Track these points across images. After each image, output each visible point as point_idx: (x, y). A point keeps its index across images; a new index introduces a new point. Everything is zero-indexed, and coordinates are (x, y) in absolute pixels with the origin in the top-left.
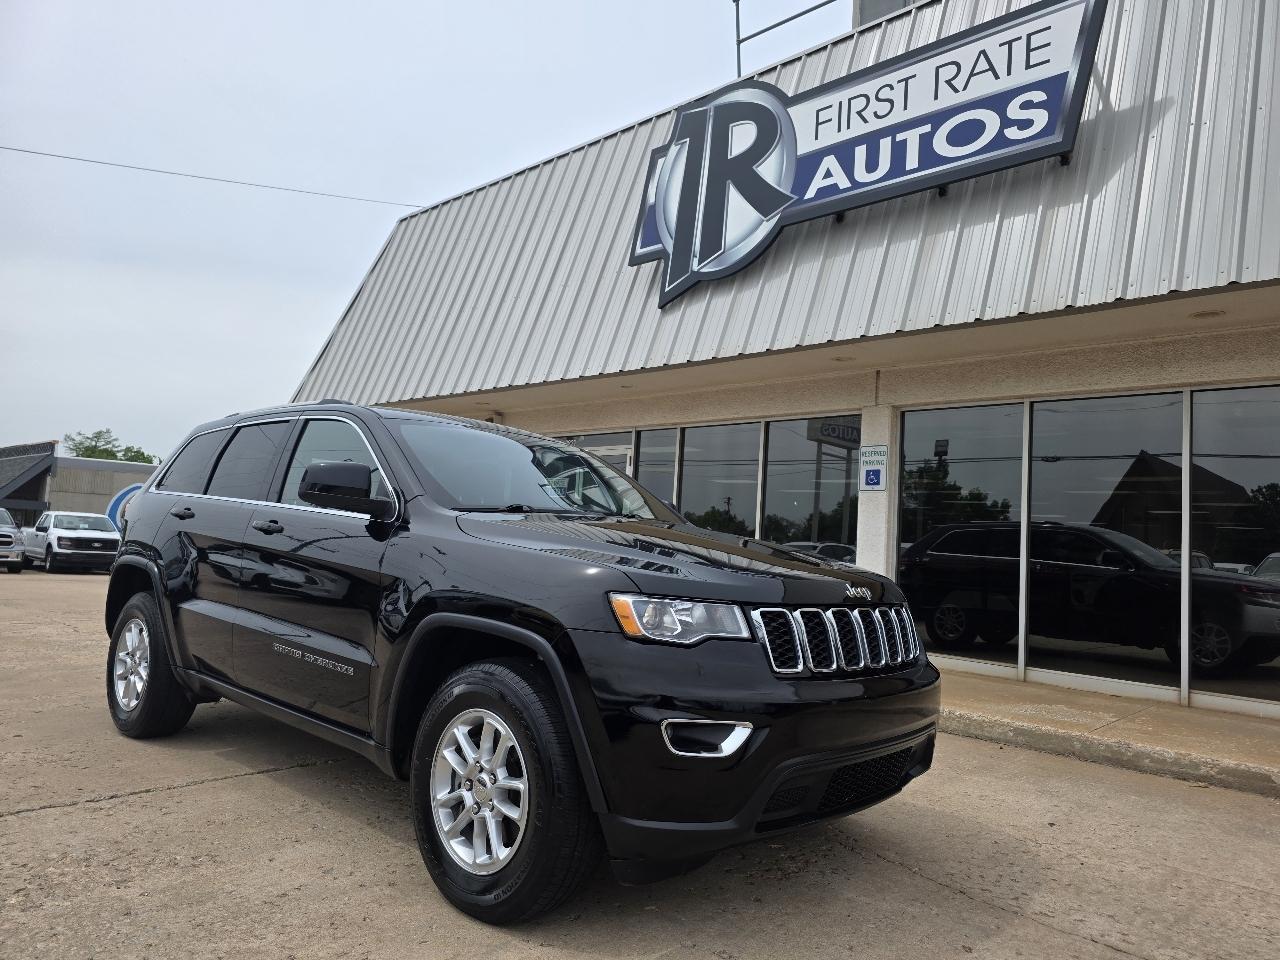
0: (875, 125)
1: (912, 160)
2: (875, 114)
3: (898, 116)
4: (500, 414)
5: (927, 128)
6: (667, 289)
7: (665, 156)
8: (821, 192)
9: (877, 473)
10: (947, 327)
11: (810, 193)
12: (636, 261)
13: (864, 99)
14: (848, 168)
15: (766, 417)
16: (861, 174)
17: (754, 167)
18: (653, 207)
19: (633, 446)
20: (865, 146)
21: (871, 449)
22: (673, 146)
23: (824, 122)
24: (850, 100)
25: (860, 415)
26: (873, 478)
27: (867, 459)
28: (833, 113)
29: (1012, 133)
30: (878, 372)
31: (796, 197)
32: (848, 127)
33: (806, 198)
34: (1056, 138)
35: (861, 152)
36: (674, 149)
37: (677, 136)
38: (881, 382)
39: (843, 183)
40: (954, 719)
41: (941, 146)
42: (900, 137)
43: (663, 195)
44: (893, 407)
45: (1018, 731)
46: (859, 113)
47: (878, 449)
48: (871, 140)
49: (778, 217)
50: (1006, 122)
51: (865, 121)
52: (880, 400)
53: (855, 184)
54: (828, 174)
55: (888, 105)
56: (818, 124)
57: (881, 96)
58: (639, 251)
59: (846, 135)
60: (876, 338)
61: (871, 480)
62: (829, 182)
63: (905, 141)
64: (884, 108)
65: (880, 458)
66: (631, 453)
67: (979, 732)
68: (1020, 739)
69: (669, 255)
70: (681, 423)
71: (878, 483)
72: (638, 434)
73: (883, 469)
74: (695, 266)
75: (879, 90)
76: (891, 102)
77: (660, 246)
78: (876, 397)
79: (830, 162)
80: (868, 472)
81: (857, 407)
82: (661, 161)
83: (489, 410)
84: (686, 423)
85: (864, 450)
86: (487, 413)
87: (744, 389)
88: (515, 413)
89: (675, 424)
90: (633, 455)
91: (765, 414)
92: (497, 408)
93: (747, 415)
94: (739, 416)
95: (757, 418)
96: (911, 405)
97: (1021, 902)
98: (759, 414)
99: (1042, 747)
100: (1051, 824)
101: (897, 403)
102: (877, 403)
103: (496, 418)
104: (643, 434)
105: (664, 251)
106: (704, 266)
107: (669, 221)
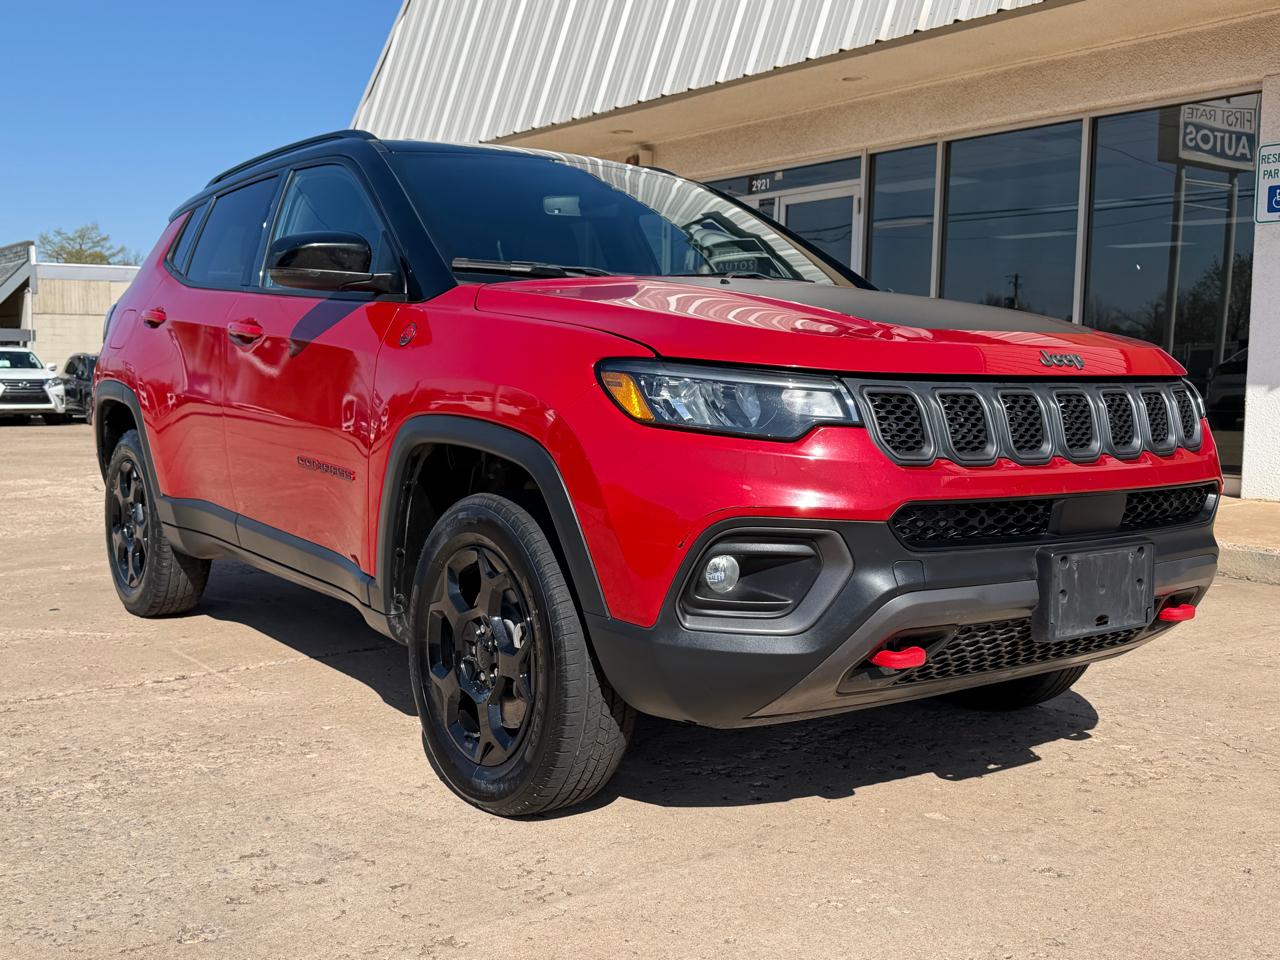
4: (648, 147)
15: (1096, 109)
19: (863, 180)
21: (1277, 149)
25: (1261, 91)
27: (1270, 168)
66: (856, 188)
70: (945, 135)
72: (873, 158)
80: (1272, 190)
81: (1255, 77)
83: (632, 143)
84: (951, 134)
85: (1264, 152)
86: (628, 148)
87: (1053, 64)
88: (671, 144)
89: (935, 137)
90: (863, 197)
91: (1091, 104)
92: (643, 138)
93: (1058, 109)
94: (1045, 112)
95: (1076, 113)
98: (1078, 107)
103: (643, 155)
104: (880, 162)
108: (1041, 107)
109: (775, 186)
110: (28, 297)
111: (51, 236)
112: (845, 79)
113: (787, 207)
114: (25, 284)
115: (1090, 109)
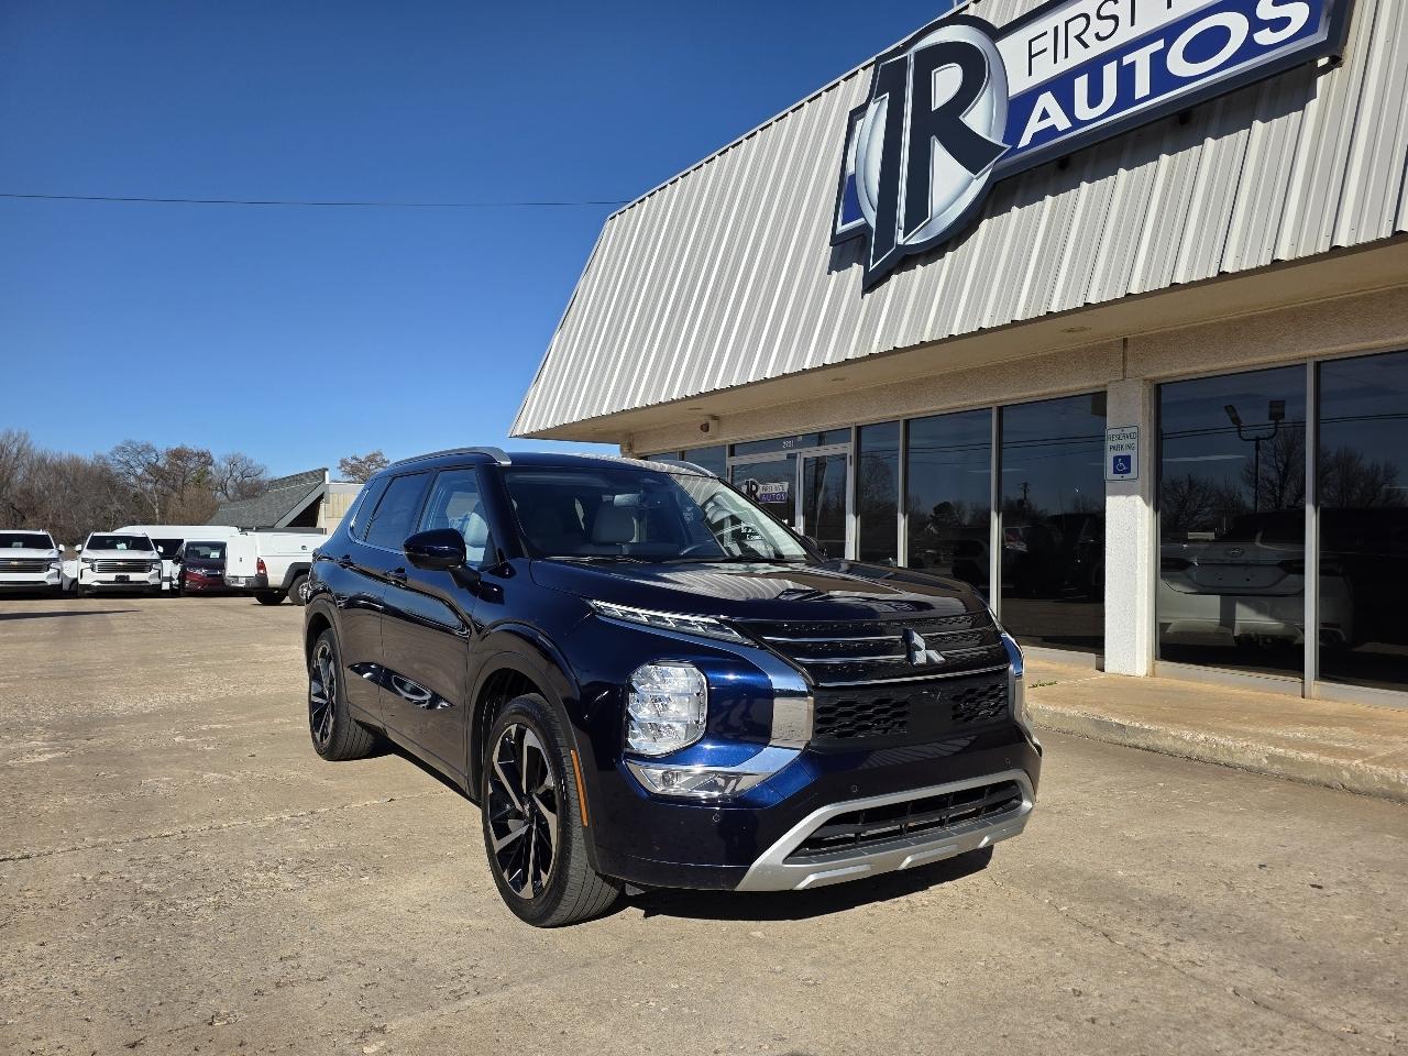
0: (1097, 49)
1: (1142, 86)
2: (1097, 35)
3: (1125, 34)
4: (715, 418)
5: (1160, 45)
6: (871, 269)
7: (863, 116)
8: (1038, 137)
9: (1127, 460)
10: (1185, 284)
11: (1025, 140)
13: (1083, 20)
14: (1067, 105)
15: (1002, 401)
16: (1083, 111)
17: (961, 118)
18: (853, 177)
19: (852, 443)
20: (1086, 76)
21: (1118, 432)
22: (872, 103)
23: (1036, 55)
24: (1067, 23)
25: (1106, 392)
26: (1123, 464)
27: (1114, 444)
28: (1048, 41)
29: (1264, 37)
30: (1125, 340)
31: (1010, 147)
32: (1066, 56)
33: (1020, 146)
34: (1320, 36)
35: (1081, 85)
36: (873, 107)
37: (875, 93)
38: (1129, 352)
39: (1062, 123)
40: (1198, 744)
41: (1177, 64)
42: (1127, 60)
43: (862, 161)
44: (1151, 380)
45: (1272, 758)
46: (1078, 37)
47: (1127, 431)
48: (1093, 68)
49: (989, 172)
50: (1256, 25)
51: (1086, 46)
52: (1128, 373)
53: (1077, 123)
54: (1045, 115)
55: (1112, 22)
56: (1031, 57)
57: (1103, 13)
58: (841, 228)
59: (1064, 65)
60: (1104, 304)
61: (1121, 468)
62: (1046, 124)
63: (1133, 64)
64: (1105, 27)
65: (1129, 441)
66: (849, 448)
67: (1227, 759)
68: (1277, 768)
69: (870, 229)
70: (904, 415)
71: (1128, 471)
72: (859, 429)
73: (1133, 454)
74: (900, 239)
75: (1101, 6)
76: (1115, 18)
77: (863, 219)
78: (1124, 371)
79: (1046, 101)
80: (1116, 459)
81: (1102, 383)
82: (859, 123)
83: (704, 415)
84: (909, 415)
85: (1110, 433)
86: (702, 419)
87: (971, 371)
88: (731, 416)
89: (898, 417)
90: (853, 454)
91: (997, 398)
92: (712, 413)
93: (976, 401)
94: (968, 402)
95: (987, 403)
96: (1166, 377)
97: (1172, 947)
98: (988, 399)
99: (1304, 776)
100: (1261, 866)
101: (1148, 376)
102: (1124, 377)
103: (712, 424)
104: (863, 431)
105: (866, 226)
106: (910, 238)
107: (870, 192)
108: (965, 399)
109: (797, 445)
110: (322, 505)
111: (349, 461)
112: (833, 381)
113: (806, 459)
114: (321, 497)
115: (996, 402)
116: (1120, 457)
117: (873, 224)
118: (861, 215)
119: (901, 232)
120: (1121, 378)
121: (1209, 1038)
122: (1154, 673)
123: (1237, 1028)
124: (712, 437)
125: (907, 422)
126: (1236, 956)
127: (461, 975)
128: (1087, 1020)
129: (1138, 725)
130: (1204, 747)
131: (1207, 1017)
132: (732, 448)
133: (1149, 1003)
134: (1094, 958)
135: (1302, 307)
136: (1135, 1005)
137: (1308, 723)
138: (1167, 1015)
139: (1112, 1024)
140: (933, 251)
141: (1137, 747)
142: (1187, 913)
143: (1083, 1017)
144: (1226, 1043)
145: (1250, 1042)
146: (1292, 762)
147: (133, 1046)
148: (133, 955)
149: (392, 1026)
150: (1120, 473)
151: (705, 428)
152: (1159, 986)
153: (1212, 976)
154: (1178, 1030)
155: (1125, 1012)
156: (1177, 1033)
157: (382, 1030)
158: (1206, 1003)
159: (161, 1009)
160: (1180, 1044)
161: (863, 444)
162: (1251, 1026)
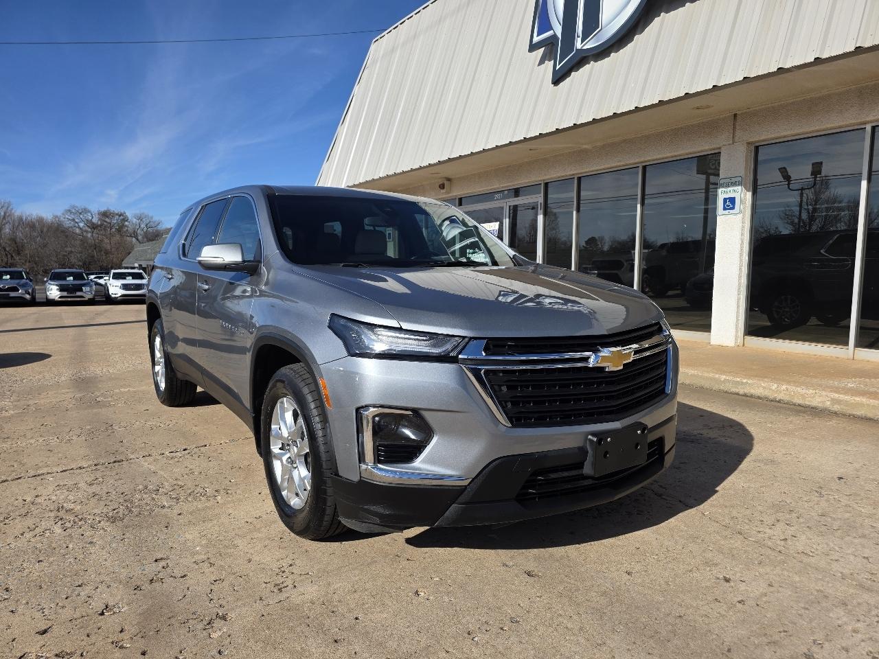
4: (449, 180)
6: (558, 68)
9: (732, 200)
10: (788, 69)
12: (533, 47)
15: (646, 162)
18: (545, 1)
19: (542, 195)
21: (728, 181)
25: (720, 153)
26: (730, 203)
27: (725, 189)
30: (735, 115)
38: (738, 123)
40: (781, 392)
44: (748, 143)
45: (834, 401)
47: (733, 180)
52: (736, 139)
58: (536, 39)
60: (726, 86)
61: (728, 206)
65: (735, 188)
66: (541, 200)
67: (800, 402)
68: (836, 408)
69: (558, 39)
70: (579, 174)
71: (733, 208)
72: (546, 185)
73: (737, 197)
74: (579, 44)
77: (552, 32)
78: (734, 136)
80: (725, 200)
81: (718, 146)
83: (441, 178)
84: (581, 173)
85: (722, 182)
86: (440, 180)
87: (625, 141)
88: (459, 178)
89: (573, 175)
90: (542, 202)
91: (642, 160)
92: (446, 176)
93: (628, 162)
94: (623, 163)
95: (636, 163)
96: (763, 141)
97: (789, 542)
98: (637, 160)
99: (854, 413)
100: (840, 478)
101: (751, 140)
102: (734, 142)
103: (446, 183)
104: (550, 185)
105: (555, 36)
106: (586, 43)
107: (557, 11)
108: (620, 161)
109: (504, 197)
112: (530, 150)
113: (510, 207)
115: (642, 162)
116: (728, 198)
117: (559, 35)
118: (551, 28)
119: (579, 40)
120: (731, 142)
121: (831, 615)
122: (744, 345)
123: (849, 607)
124: (448, 193)
125: (579, 179)
126: (837, 549)
127: (284, 572)
128: (739, 602)
129: (738, 379)
130: (785, 394)
131: (826, 597)
132: (460, 200)
133: (781, 587)
134: (735, 552)
135: (867, 86)
136: (772, 589)
137: (855, 376)
138: (797, 597)
139: (758, 605)
140: (602, 52)
141: (738, 394)
142: (794, 515)
143: (736, 599)
144: (845, 619)
145: (862, 618)
146: (847, 403)
147: (45, 632)
148: (51, 559)
149: (231, 615)
150: (729, 209)
151: (442, 186)
152: (786, 573)
153: (823, 564)
154: (807, 609)
155: (765, 595)
156: (807, 612)
157: (224, 618)
158: (823, 586)
159: (66, 603)
160: (811, 621)
161: (549, 196)
162: (859, 604)
